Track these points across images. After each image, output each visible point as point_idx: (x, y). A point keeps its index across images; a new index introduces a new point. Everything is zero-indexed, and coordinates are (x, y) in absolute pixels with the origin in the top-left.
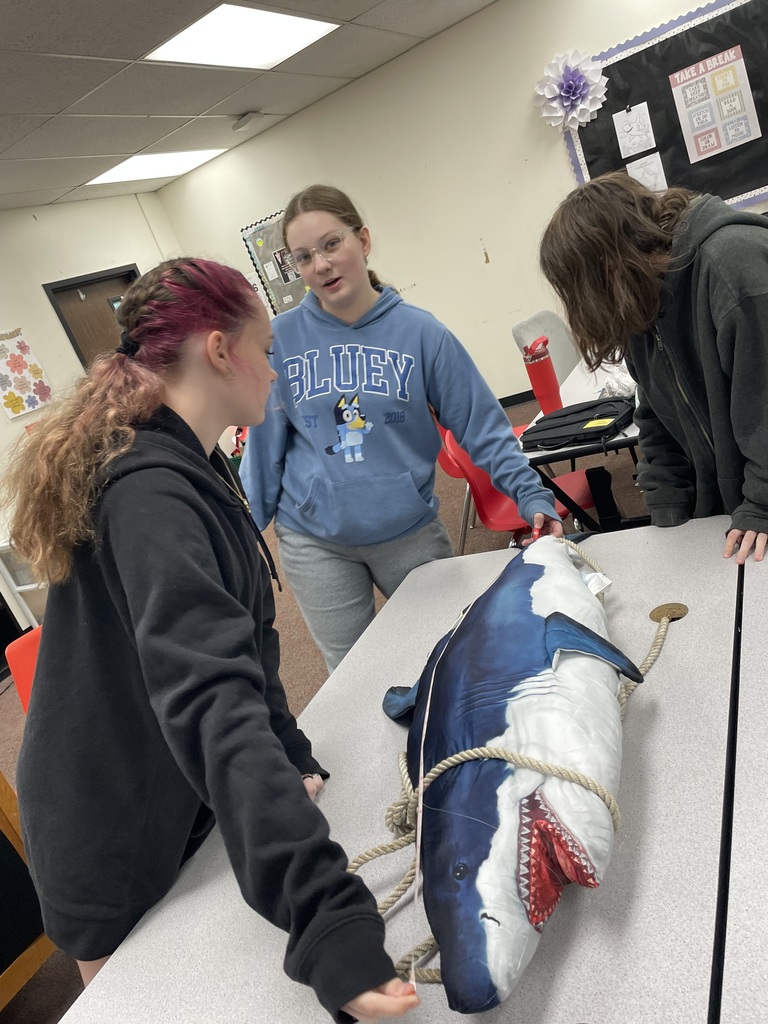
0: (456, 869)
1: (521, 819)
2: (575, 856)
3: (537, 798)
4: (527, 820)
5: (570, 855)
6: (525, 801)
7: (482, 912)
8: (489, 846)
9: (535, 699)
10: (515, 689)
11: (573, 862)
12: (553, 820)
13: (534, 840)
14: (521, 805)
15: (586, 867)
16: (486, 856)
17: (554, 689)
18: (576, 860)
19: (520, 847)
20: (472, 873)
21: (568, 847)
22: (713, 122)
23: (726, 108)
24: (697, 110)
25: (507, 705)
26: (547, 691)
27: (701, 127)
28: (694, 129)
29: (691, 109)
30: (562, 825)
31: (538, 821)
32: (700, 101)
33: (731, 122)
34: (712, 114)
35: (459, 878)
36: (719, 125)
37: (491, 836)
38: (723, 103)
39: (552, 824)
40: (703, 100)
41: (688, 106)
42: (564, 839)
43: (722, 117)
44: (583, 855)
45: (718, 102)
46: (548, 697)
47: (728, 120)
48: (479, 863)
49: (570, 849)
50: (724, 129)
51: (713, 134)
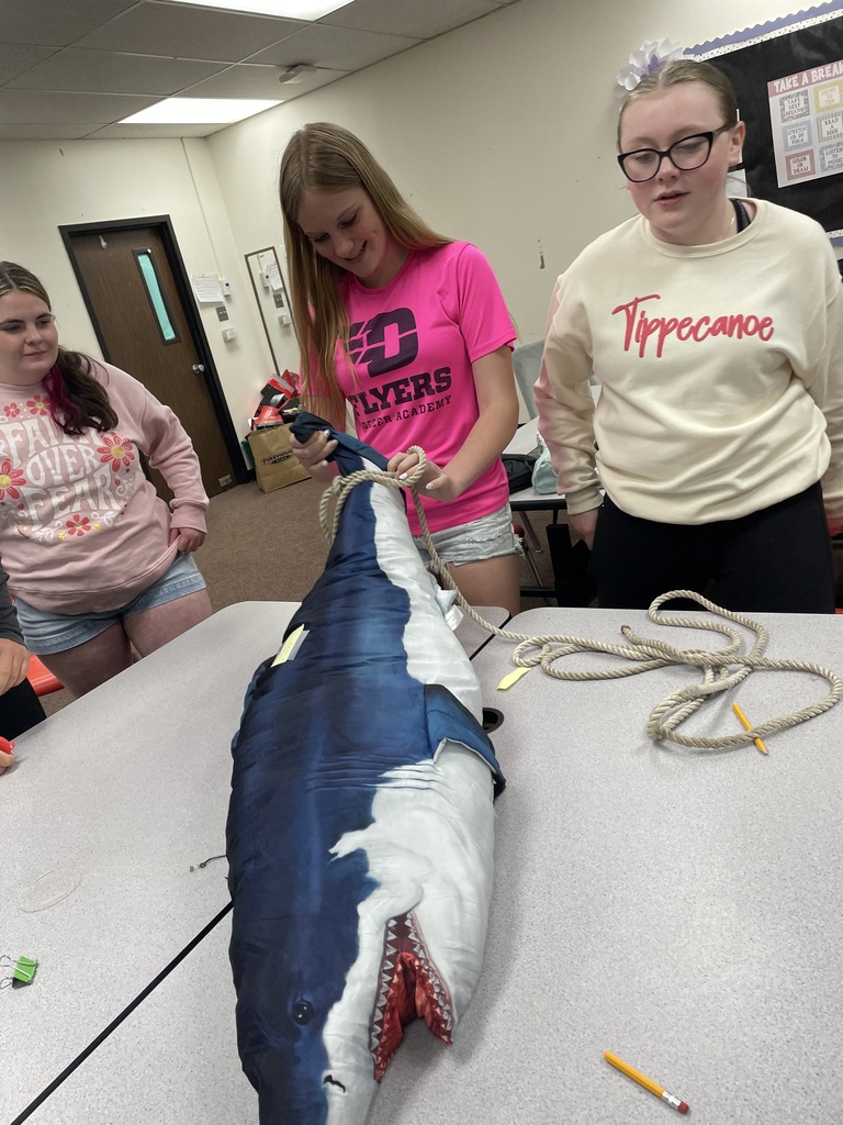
0: (298, 1008)
1: (386, 948)
2: (438, 1005)
3: (408, 923)
4: (392, 951)
5: (433, 1002)
6: (393, 923)
7: (327, 1073)
8: (343, 984)
9: (411, 793)
10: (387, 774)
11: (433, 1012)
12: (421, 955)
13: (396, 980)
14: (388, 929)
15: (446, 1021)
16: (338, 997)
17: (433, 785)
18: (438, 1010)
19: (380, 986)
20: (318, 1017)
21: (433, 992)
22: (810, 143)
23: (826, 128)
24: (793, 126)
25: (375, 792)
26: (425, 785)
27: (795, 147)
28: (787, 148)
29: (787, 124)
30: (431, 964)
31: (405, 954)
32: (798, 116)
33: (830, 146)
34: (809, 134)
35: (302, 1022)
36: (816, 147)
37: (347, 969)
38: (823, 122)
39: (420, 959)
40: (801, 116)
41: (784, 121)
42: (430, 981)
43: (821, 139)
44: (447, 1007)
45: (818, 121)
46: (425, 793)
47: (826, 143)
48: (329, 1006)
49: (435, 996)
50: (821, 153)
51: (808, 157)
